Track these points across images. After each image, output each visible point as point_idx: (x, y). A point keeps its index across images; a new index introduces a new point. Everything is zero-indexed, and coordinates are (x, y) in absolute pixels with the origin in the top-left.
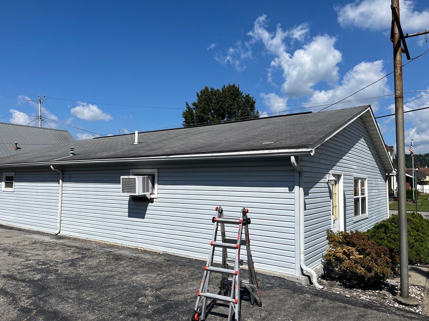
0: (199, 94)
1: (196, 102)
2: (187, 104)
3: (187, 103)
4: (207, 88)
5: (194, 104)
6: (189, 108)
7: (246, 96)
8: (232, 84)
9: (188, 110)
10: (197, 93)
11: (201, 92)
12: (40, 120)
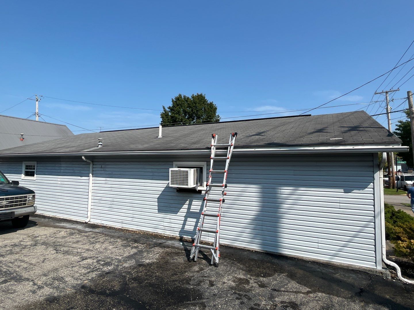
0: (174, 100)
1: (171, 106)
2: (164, 108)
3: (163, 106)
4: (180, 95)
5: (169, 108)
6: (165, 110)
7: (210, 103)
8: (199, 94)
9: (164, 112)
10: (172, 99)
11: (176, 98)
12: (37, 115)
